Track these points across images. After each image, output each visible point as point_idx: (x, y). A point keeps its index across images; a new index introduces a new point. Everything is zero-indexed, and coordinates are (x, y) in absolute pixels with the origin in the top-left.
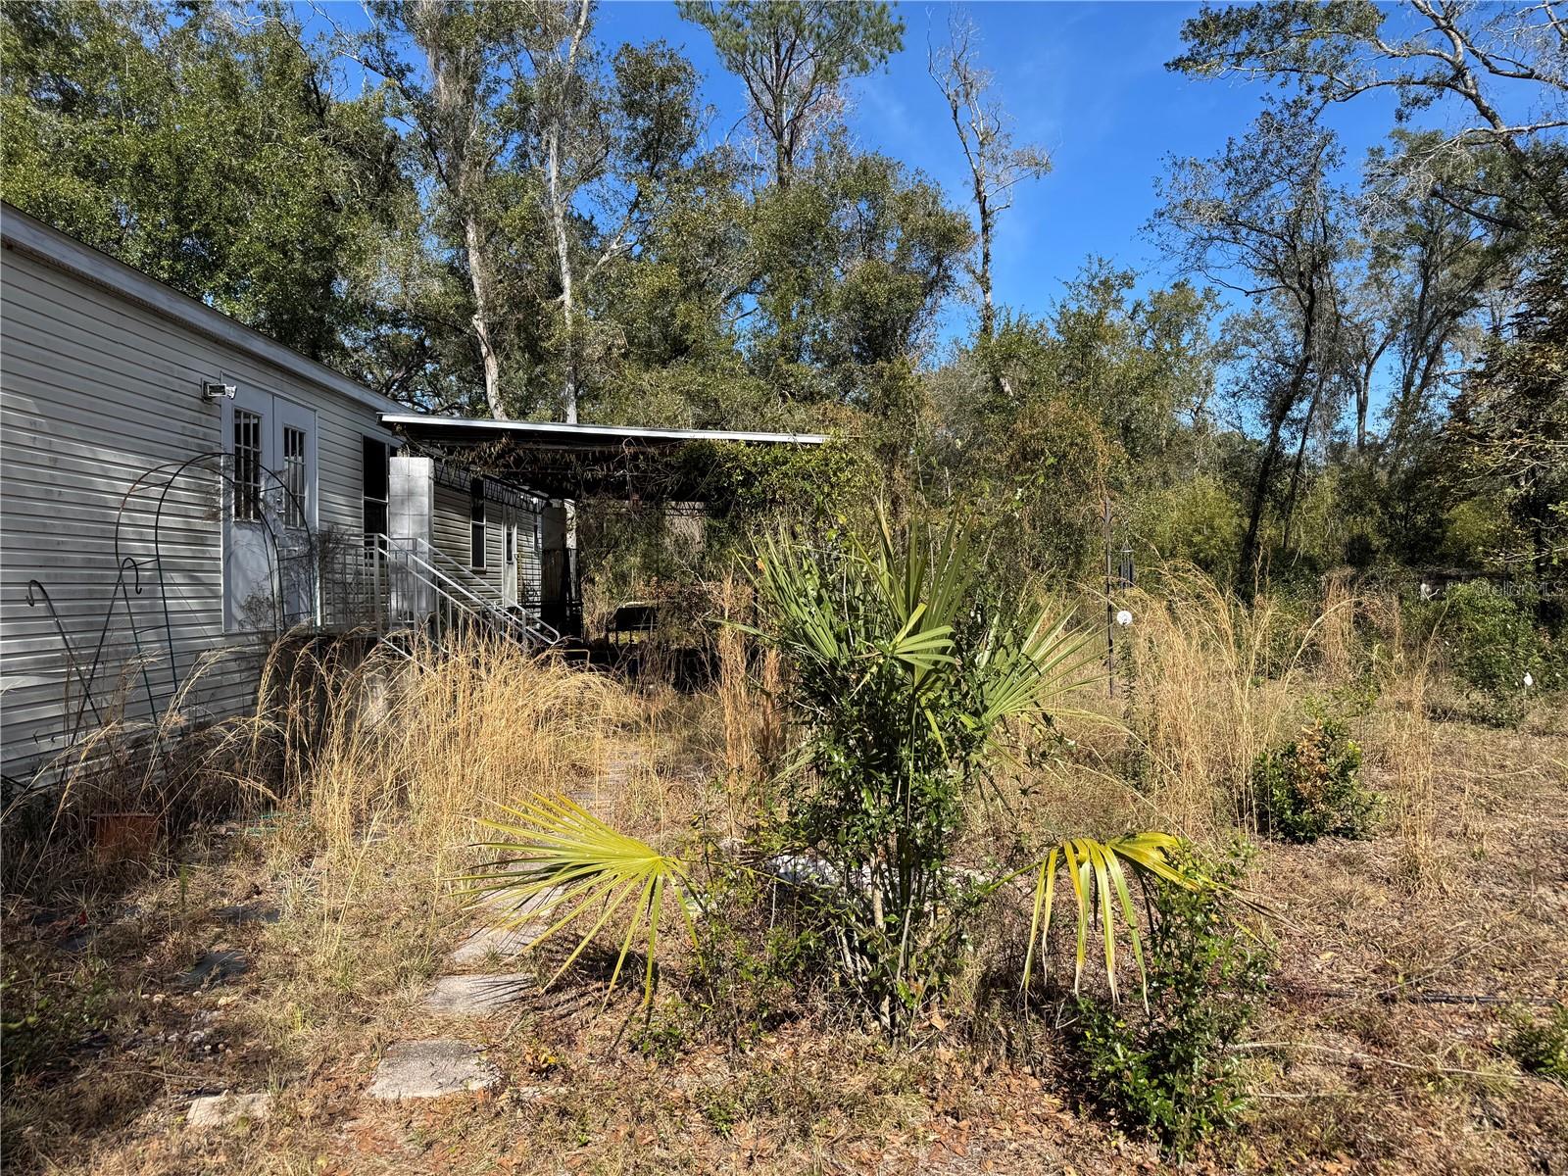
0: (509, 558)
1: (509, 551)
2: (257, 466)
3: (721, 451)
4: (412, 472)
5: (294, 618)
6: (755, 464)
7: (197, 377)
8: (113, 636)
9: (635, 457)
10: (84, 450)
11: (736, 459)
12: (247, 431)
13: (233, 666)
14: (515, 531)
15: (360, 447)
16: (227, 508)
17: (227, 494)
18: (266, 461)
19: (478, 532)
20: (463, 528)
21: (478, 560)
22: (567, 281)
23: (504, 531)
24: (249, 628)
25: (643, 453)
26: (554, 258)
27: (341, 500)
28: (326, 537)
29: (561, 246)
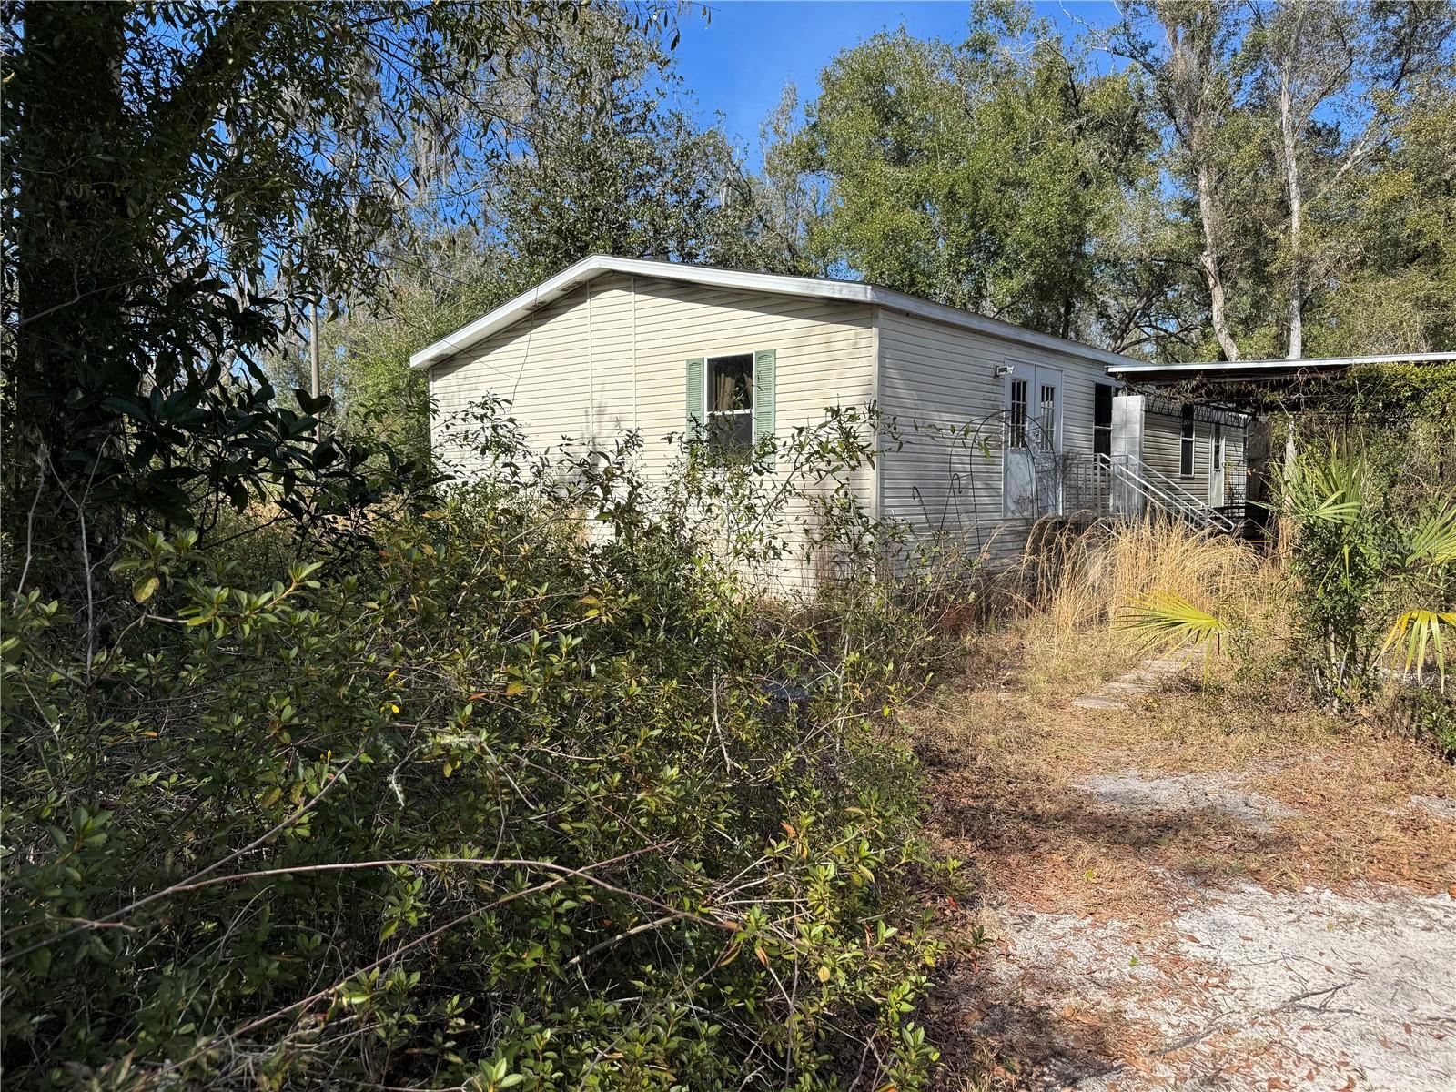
0: (1217, 466)
1: (1217, 460)
2: (1024, 415)
3: (1387, 372)
4: (1129, 406)
5: (1045, 509)
6: (1423, 382)
7: (991, 364)
8: (949, 517)
9: (1308, 383)
10: (935, 415)
11: (1404, 377)
12: (1019, 389)
13: (1008, 538)
14: (1223, 443)
15: (1093, 391)
16: (1006, 442)
17: (1006, 434)
18: (1030, 412)
19: (1187, 446)
20: (1172, 443)
21: (1187, 467)
22: (1296, 206)
23: (1212, 443)
24: (1017, 515)
25: (1315, 379)
26: (1284, 187)
27: (1078, 430)
28: (1065, 458)
29: (1290, 174)
